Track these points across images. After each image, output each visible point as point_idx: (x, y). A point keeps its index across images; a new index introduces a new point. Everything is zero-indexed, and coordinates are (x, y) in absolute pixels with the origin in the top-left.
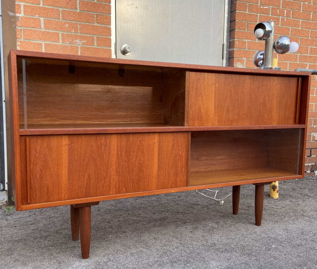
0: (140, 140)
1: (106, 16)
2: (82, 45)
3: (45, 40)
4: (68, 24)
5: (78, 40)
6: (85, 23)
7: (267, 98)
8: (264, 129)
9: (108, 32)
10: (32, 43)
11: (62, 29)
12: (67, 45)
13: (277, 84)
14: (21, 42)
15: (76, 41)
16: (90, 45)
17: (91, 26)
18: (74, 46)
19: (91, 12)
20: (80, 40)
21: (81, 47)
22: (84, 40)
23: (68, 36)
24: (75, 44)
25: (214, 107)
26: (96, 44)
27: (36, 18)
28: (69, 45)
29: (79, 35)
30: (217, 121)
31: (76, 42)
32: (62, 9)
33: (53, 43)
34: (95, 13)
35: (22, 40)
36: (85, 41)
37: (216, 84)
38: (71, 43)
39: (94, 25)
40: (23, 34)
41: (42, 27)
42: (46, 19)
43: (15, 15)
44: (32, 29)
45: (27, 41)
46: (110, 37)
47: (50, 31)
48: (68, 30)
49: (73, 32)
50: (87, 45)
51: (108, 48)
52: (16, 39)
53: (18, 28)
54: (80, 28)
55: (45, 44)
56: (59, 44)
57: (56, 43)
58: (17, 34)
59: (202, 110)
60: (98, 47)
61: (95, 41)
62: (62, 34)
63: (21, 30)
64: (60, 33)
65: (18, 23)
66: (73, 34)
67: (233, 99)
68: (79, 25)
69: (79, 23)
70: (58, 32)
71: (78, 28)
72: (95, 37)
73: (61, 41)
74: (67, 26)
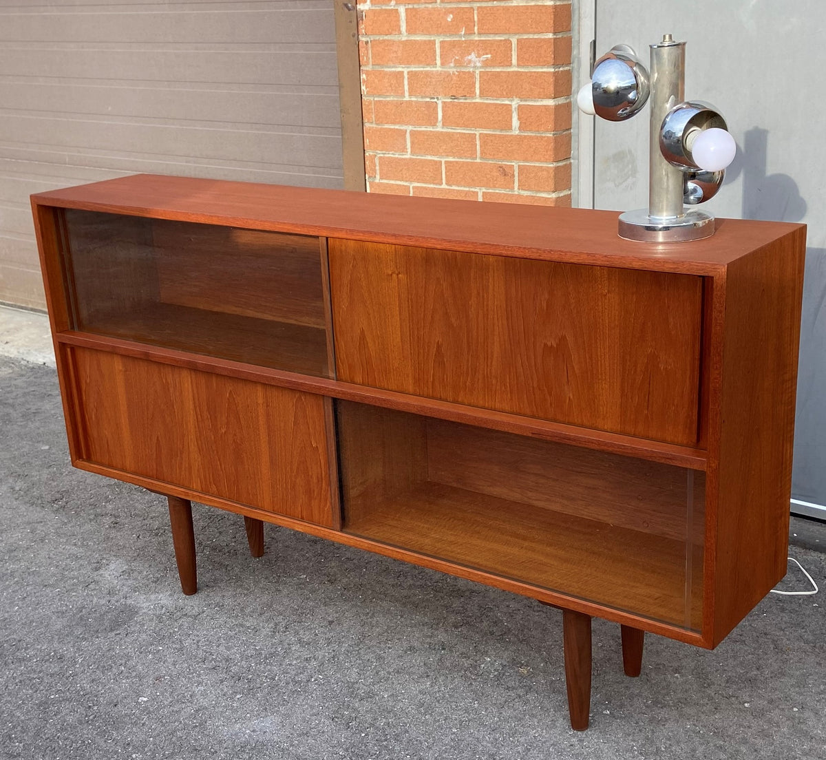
0: (231, 391)
2: (481, 67)
3: (408, 63)
4: (452, 13)
5: (473, 54)
6: (490, 4)
7: (569, 337)
9: (543, 20)
10: (386, 73)
11: (440, 30)
12: (451, 71)
13: (609, 292)
14: (367, 73)
15: (469, 57)
16: (501, 64)
17: (503, 8)
18: (464, 73)
20: (478, 53)
21: (480, 72)
22: (487, 54)
23: (453, 45)
24: (466, 67)
25: (399, 339)
26: (514, 61)
27: (392, 10)
28: (455, 70)
29: (477, 38)
31: (470, 61)
33: (425, 69)
35: (369, 68)
36: (489, 56)
37: (400, 276)
38: (459, 63)
39: (510, 4)
40: (370, 52)
41: (403, 28)
42: (410, 6)
43: (355, 8)
44: (386, 38)
45: (377, 68)
46: (551, 36)
47: (418, 39)
48: (451, 29)
49: (463, 33)
50: (494, 66)
51: (545, 70)
52: (360, 66)
53: (363, 39)
54: (478, 19)
55: (408, 72)
56: (434, 69)
57: (428, 69)
58: (361, 54)
59: (370, 345)
60: (520, 70)
61: (513, 53)
62: (442, 42)
63: (367, 43)
64: (438, 40)
65: (362, 27)
66: (463, 39)
67: (455, 325)
68: (475, 12)
69: (476, 5)
70: (432, 39)
71: (474, 22)
72: (514, 41)
73: (438, 62)
74: (449, 20)
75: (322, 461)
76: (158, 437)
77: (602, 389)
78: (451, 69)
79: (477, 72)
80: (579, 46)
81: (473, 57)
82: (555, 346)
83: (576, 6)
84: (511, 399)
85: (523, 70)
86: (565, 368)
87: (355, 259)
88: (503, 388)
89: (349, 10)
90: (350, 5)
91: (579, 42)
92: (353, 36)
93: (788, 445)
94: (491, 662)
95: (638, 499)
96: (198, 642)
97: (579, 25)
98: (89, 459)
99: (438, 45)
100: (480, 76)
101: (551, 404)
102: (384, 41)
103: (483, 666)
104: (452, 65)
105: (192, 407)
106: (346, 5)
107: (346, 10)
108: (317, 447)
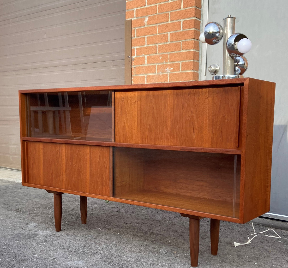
0: (78, 150)
1: (189, 41)
2: (170, 72)
3: (147, 73)
4: (161, 56)
5: (167, 68)
6: (173, 52)
7: (194, 115)
8: (181, 150)
9: (190, 56)
10: (139, 77)
11: (158, 62)
12: (160, 74)
13: (208, 97)
14: (134, 77)
15: (166, 69)
16: (176, 71)
17: (178, 53)
18: (165, 74)
19: (178, 41)
20: (169, 68)
21: (170, 74)
22: (172, 68)
23: (161, 66)
24: (165, 72)
25: (137, 125)
26: (180, 70)
27: (143, 57)
29: (169, 63)
30: (140, 139)
31: (166, 71)
32: (158, 45)
33: (152, 74)
34: (181, 41)
35: (134, 76)
36: (173, 68)
37: (138, 102)
38: (163, 72)
39: (180, 52)
40: (135, 71)
41: (146, 62)
42: (148, 55)
43: (131, 57)
44: (140, 66)
45: (137, 75)
46: (192, 60)
47: (150, 65)
48: (161, 61)
49: (165, 62)
50: (174, 72)
51: (190, 71)
52: (132, 75)
53: (133, 67)
54: (170, 57)
55: (147, 76)
56: (155, 74)
57: (153, 74)
58: (132, 71)
59: (127, 128)
60: (182, 72)
61: (180, 67)
62: (158, 66)
63: (134, 68)
64: (157, 65)
65: (133, 63)
66: (165, 64)
67: (156, 117)
68: (169, 55)
69: (169, 53)
70: (155, 65)
71: (168, 58)
72: (181, 63)
73: (156, 72)
74: (160, 58)
75: (108, 172)
76: (52, 171)
77: (205, 132)
78: (161, 74)
79: (169, 74)
80: (201, 66)
81: (167, 69)
82: (190, 119)
83: (201, 53)
84: (174, 141)
85: (183, 72)
86: (193, 127)
87: (123, 98)
88: (171, 137)
89: (129, 58)
90: (130, 57)
91: (201, 64)
92: (130, 66)
93: (270, 161)
94: (163, 250)
95: (218, 188)
96: (59, 242)
97: (201, 59)
98: (28, 182)
99: (156, 67)
100: (170, 75)
101: (188, 141)
102: (140, 67)
103: (160, 250)
104: (161, 72)
105: (65, 158)
106: (128, 57)
107: (128, 58)
108: (106, 166)
